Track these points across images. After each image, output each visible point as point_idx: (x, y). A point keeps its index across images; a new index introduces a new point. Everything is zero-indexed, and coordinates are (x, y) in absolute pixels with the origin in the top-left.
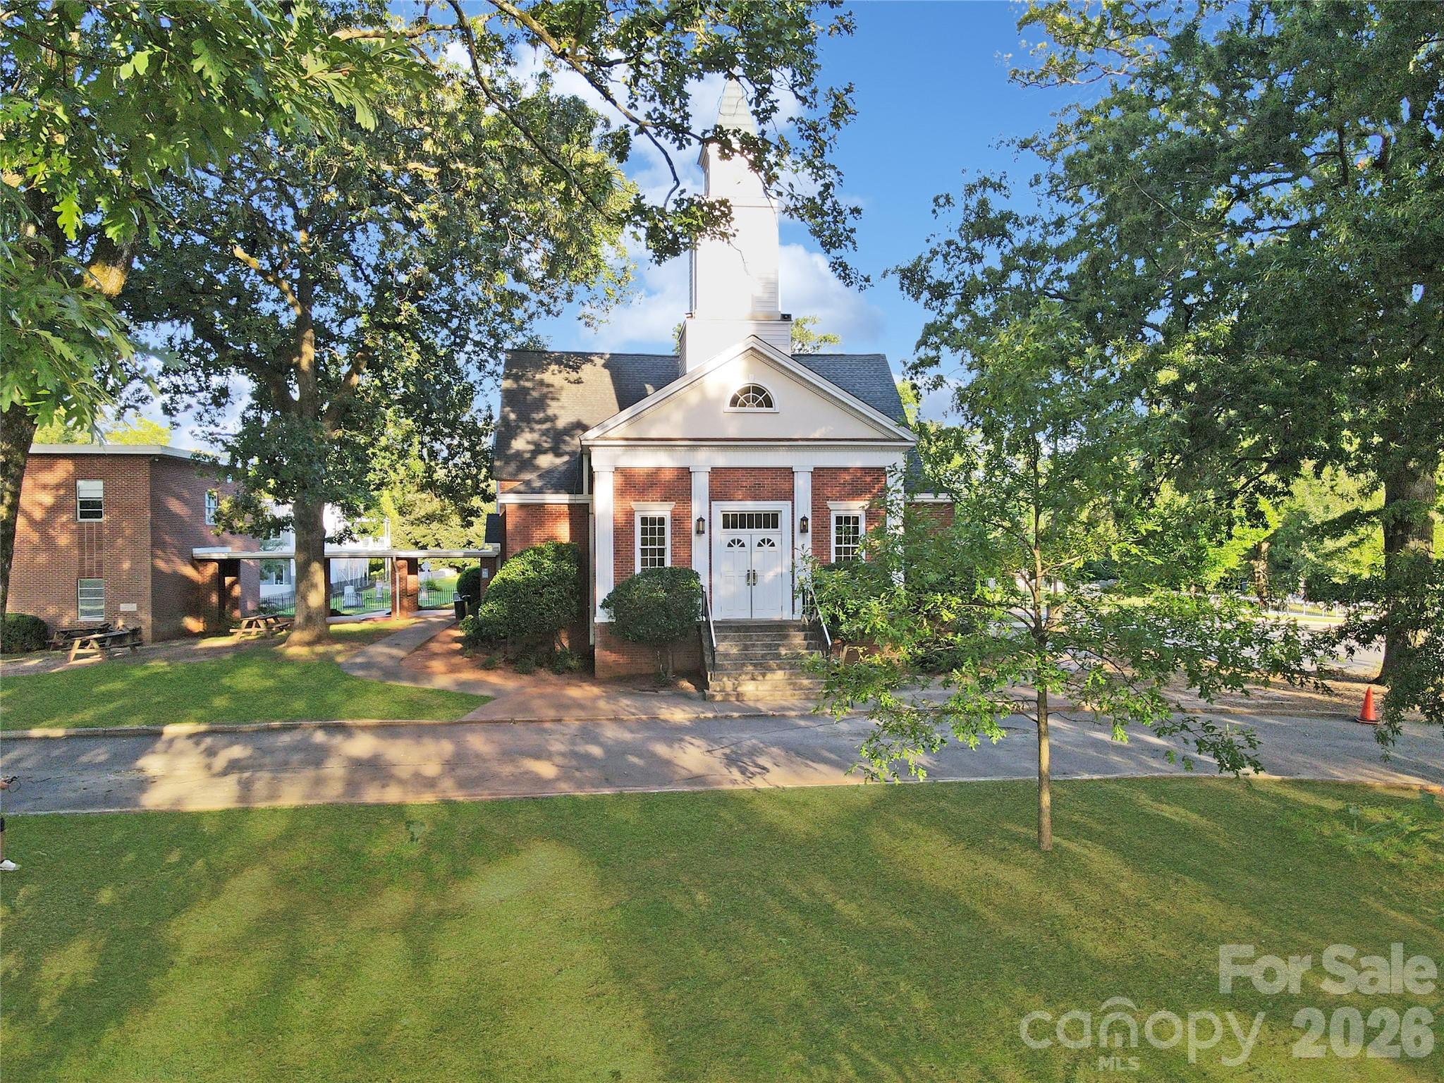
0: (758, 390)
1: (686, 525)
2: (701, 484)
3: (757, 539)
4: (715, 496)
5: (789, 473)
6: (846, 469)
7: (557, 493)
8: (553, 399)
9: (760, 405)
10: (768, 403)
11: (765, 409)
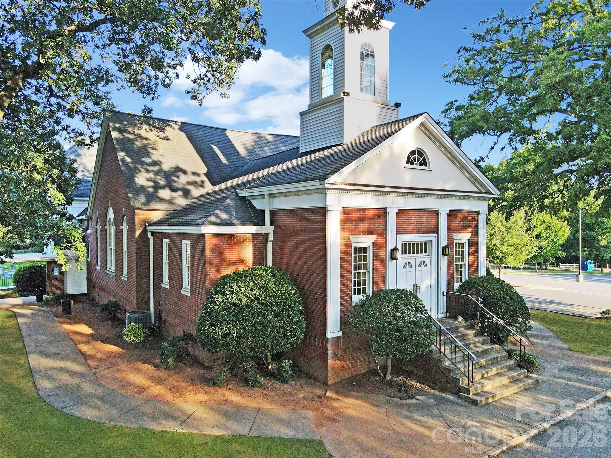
0: (420, 152)
1: (382, 253)
2: (392, 221)
3: (418, 262)
4: (400, 230)
5: (437, 212)
6: (460, 212)
7: (244, 225)
8: (154, 149)
9: (421, 164)
10: (424, 163)
11: (423, 167)
